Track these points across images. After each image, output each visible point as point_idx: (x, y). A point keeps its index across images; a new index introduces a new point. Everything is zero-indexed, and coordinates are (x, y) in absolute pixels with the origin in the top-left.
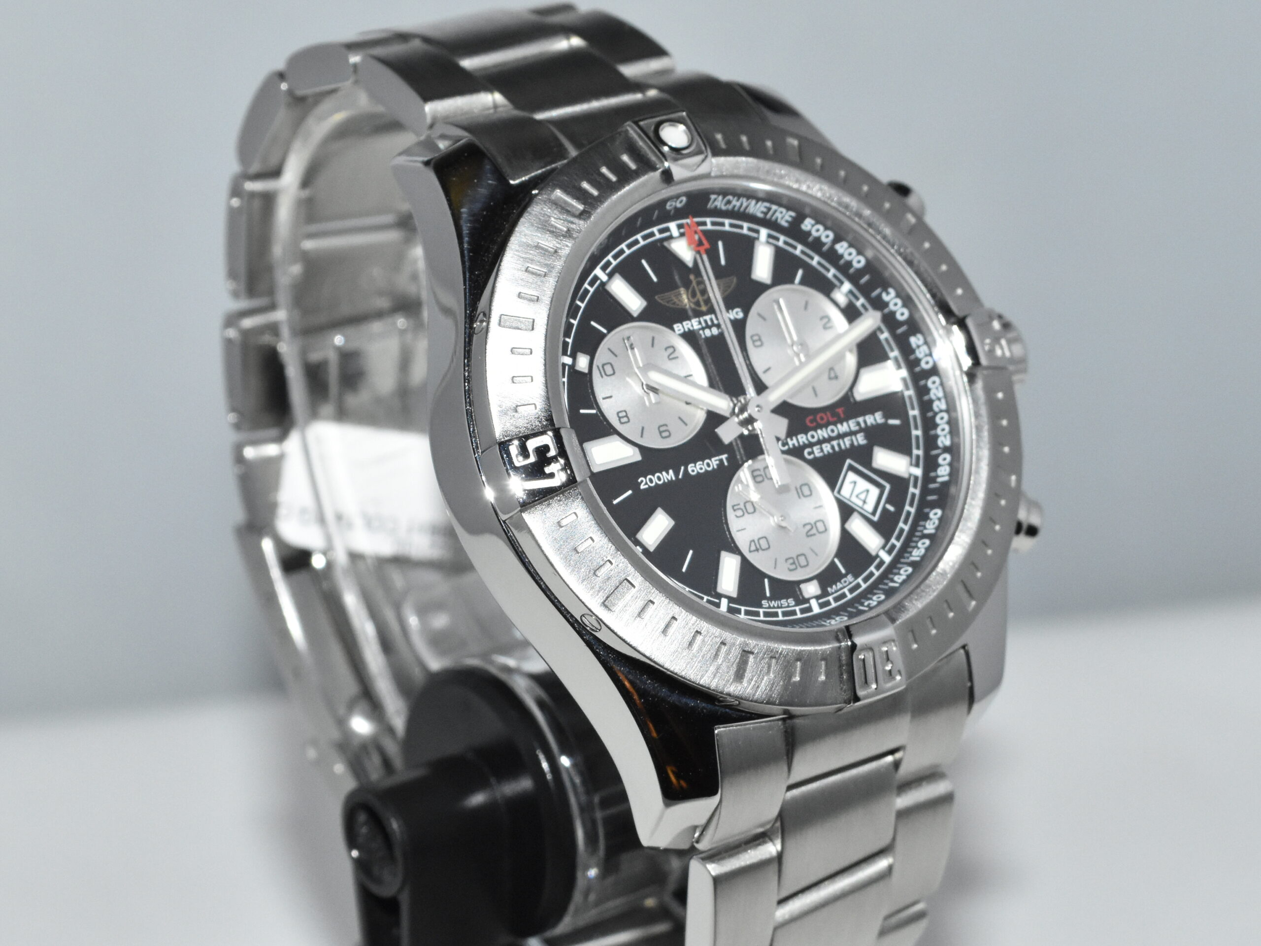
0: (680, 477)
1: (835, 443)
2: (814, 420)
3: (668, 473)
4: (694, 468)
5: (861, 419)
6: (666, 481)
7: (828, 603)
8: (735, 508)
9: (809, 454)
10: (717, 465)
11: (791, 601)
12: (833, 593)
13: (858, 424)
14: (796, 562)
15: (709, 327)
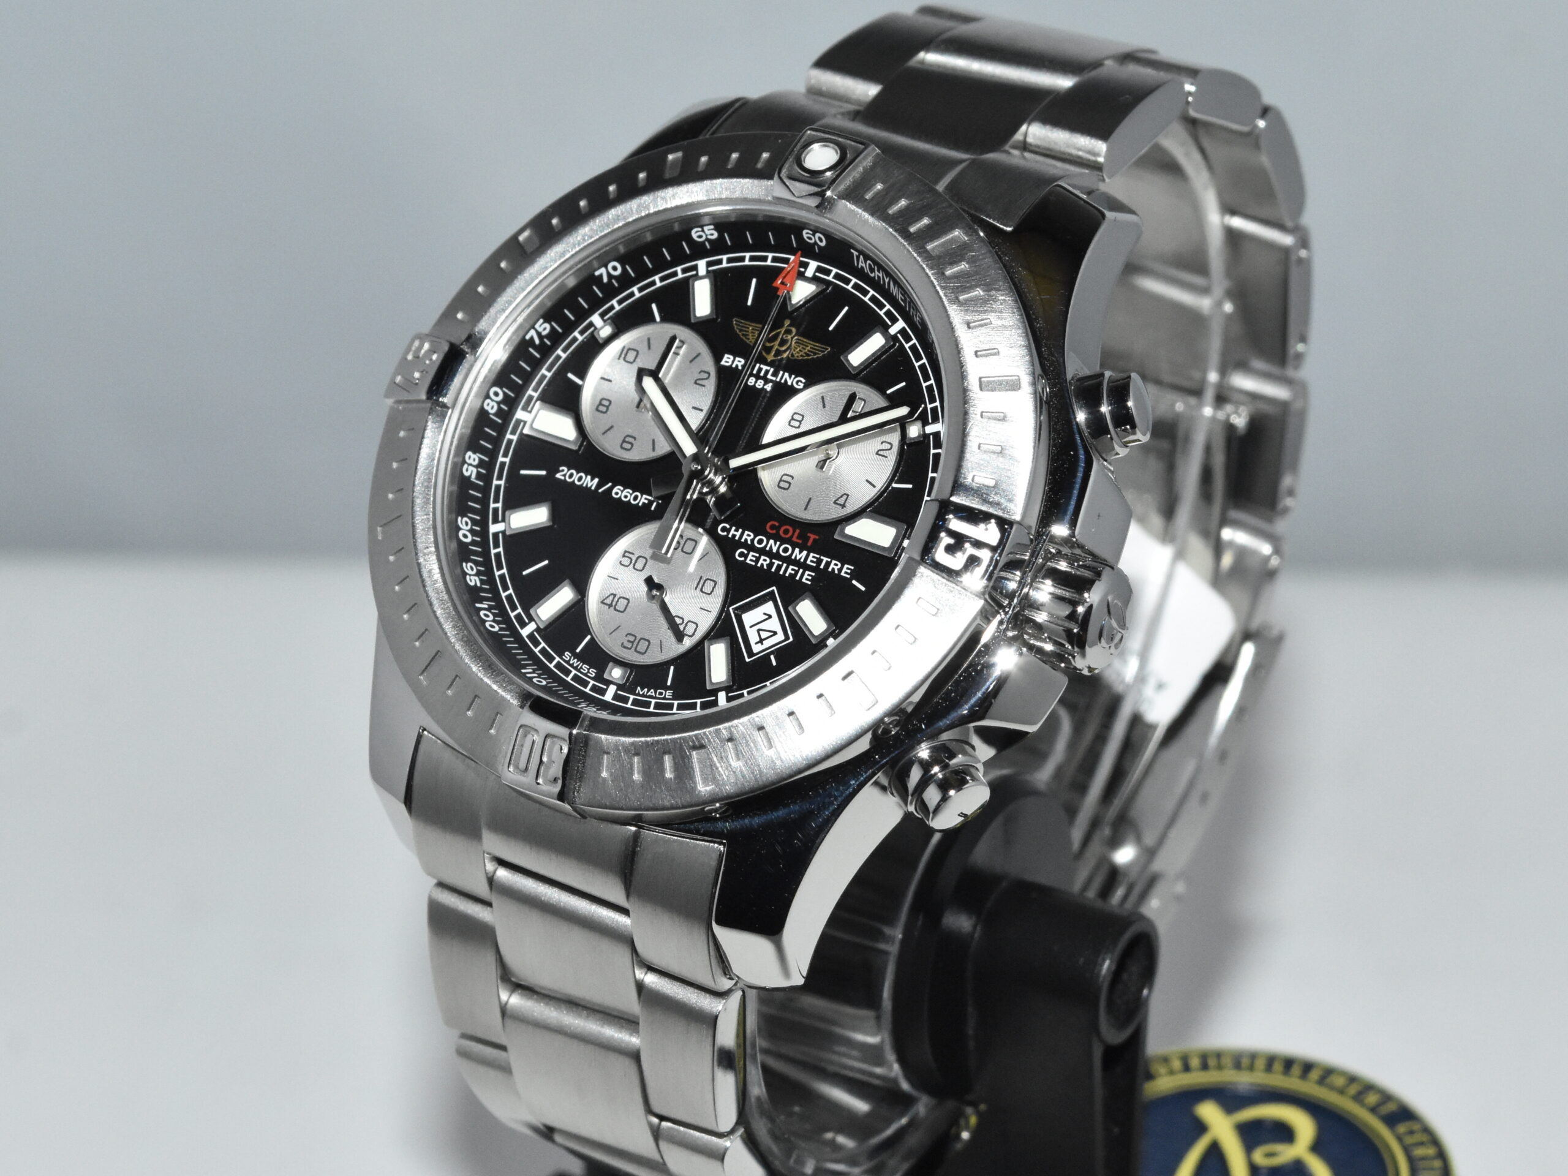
0: (600, 491)
1: (776, 562)
2: (778, 528)
3: (592, 480)
4: (620, 492)
5: (825, 559)
6: (584, 485)
7: (626, 700)
8: (627, 554)
9: (741, 554)
10: (644, 503)
11: (593, 672)
12: (638, 695)
13: (819, 561)
14: (635, 644)
15: (758, 377)
